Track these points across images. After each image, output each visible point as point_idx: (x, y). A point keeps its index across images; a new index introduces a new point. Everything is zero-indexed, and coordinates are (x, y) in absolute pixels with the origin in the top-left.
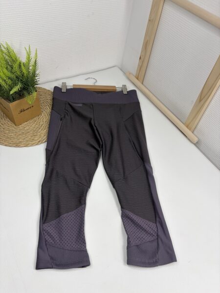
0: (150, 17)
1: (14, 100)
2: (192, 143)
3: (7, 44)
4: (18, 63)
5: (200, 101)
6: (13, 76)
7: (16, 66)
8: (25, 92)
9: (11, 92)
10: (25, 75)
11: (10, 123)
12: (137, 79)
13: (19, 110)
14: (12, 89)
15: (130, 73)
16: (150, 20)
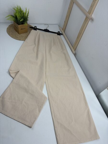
1: (20, 24)
4: (23, 12)
6: (21, 16)
7: (22, 13)
8: (24, 22)
9: (20, 21)
12: (63, 30)
13: (21, 28)
14: (21, 20)
15: (61, 27)
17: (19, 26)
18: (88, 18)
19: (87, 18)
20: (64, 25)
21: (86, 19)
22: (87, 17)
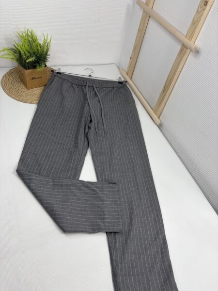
0: (139, 28)
1: (29, 69)
2: (156, 124)
3: (32, 30)
5: (164, 91)
6: (31, 51)
8: (37, 65)
9: (27, 61)
10: (39, 52)
11: (23, 87)
12: (127, 74)
13: (31, 77)
14: (28, 59)
15: (123, 69)
16: (139, 30)
17: (27, 72)
18: (187, 48)
19: (185, 49)
20: (130, 65)
21: (181, 50)
22: (185, 47)
